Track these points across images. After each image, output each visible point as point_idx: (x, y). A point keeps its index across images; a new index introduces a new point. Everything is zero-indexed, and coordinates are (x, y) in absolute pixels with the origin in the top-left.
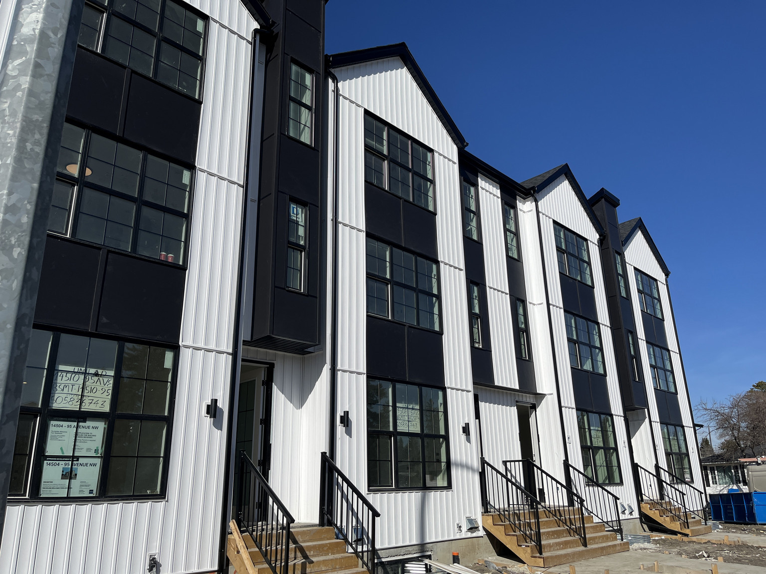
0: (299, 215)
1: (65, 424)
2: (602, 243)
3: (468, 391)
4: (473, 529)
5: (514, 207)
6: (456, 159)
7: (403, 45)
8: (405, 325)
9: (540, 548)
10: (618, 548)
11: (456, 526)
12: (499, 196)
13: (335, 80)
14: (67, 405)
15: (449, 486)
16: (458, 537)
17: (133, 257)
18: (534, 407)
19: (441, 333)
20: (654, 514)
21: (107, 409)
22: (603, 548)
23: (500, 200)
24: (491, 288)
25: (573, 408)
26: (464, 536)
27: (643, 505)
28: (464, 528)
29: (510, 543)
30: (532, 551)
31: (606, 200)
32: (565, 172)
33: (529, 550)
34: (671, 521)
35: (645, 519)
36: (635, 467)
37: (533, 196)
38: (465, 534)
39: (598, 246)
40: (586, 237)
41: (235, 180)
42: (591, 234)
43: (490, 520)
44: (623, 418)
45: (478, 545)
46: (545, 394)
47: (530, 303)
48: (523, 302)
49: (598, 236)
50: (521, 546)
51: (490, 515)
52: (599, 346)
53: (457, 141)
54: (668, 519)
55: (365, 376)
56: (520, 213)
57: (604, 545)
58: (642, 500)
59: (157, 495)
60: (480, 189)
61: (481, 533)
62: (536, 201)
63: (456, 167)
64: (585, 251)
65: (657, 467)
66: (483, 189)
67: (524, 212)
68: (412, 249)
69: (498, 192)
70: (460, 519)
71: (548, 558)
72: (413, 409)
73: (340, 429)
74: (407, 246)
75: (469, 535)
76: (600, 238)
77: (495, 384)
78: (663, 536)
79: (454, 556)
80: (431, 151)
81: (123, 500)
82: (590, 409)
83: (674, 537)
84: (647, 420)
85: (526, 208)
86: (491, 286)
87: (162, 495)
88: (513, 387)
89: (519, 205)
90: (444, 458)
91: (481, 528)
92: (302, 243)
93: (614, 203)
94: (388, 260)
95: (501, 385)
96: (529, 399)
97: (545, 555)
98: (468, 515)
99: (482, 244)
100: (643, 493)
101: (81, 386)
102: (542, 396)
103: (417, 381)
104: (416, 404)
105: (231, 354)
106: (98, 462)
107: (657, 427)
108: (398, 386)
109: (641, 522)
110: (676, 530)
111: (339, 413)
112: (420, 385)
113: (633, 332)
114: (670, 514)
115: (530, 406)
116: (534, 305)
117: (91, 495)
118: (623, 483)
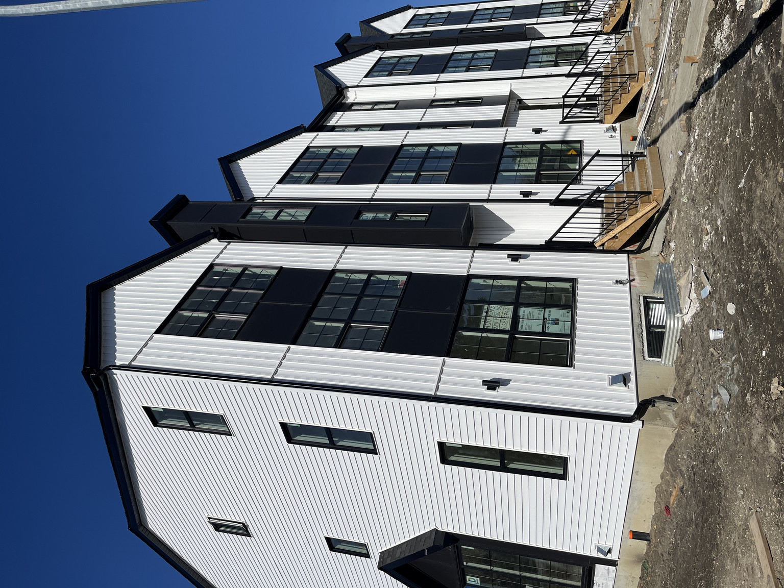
0: (368, 216)
1: (520, 324)
2: (382, 48)
3: (507, 130)
4: (614, 129)
5: (353, 104)
6: (315, 134)
7: (221, 160)
8: (454, 164)
9: (632, 76)
10: (636, 32)
11: (611, 139)
12: (342, 113)
13: (254, 199)
14: (508, 324)
15: (580, 142)
16: (619, 138)
17: (402, 299)
18: (520, 101)
19: (460, 145)
20: (613, 22)
21: (511, 308)
22: (636, 41)
23: (346, 113)
24: (421, 120)
25: (523, 71)
26: (619, 135)
27: (605, 30)
28: (614, 134)
29: (627, 99)
30: (633, 82)
31: (345, 43)
32: (322, 68)
33: (632, 84)
34: (619, 8)
35: (616, 30)
36: (574, 35)
37: (343, 89)
38: (617, 134)
39: (386, 51)
40: (378, 58)
41: (341, 251)
42: (376, 55)
43: (608, 117)
44: (533, 41)
45: (626, 127)
46: (511, 91)
47: (434, 97)
48: (433, 101)
49: (377, 51)
50: (629, 90)
51: (604, 116)
52: (471, 54)
53: (300, 131)
54: (617, 10)
55: (493, 185)
56: (357, 101)
57: (633, 41)
58: (601, 31)
59: (573, 285)
60: (337, 124)
61: (617, 125)
62: (348, 87)
63: (320, 134)
64: (389, 60)
65: (574, 21)
66: (337, 122)
67: (356, 98)
68: (391, 159)
69: (339, 114)
70: (605, 137)
71: (639, 69)
72: (519, 161)
73: (532, 197)
74: (390, 162)
75: (618, 131)
76: (379, 50)
77: (501, 118)
78: (631, 15)
79: (633, 140)
80: (308, 148)
81: (575, 296)
82: (524, 61)
83: (632, 6)
84: (535, 26)
85: (352, 96)
86: (420, 119)
87: (573, 281)
88: (504, 109)
89: (350, 101)
90: (558, 146)
91: (614, 125)
92: (389, 215)
93: (347, 38)
94: (399, 174)
95: (502, 116)
96: (514, 103)
97: (636, 72)
98: (603, 132)
99: (385, 124)
100: (595, 30)
101: (495, 318)
102: (511, 92)
103: (498, 158)
104: (516, 159)
105: (474, 250)
106: (547, 310)
107: (540, 20)
108: (501, 168)
109: (619, 33)
110: (627, 4)
111: (521, 197)
112: (501, 157)
113: (461, 30)
114: (614, 8)
115: (519, 104)
116: (435, 94)
117: (570, 312)
118: (586, 43)
